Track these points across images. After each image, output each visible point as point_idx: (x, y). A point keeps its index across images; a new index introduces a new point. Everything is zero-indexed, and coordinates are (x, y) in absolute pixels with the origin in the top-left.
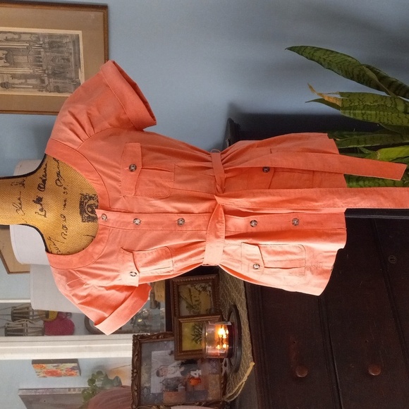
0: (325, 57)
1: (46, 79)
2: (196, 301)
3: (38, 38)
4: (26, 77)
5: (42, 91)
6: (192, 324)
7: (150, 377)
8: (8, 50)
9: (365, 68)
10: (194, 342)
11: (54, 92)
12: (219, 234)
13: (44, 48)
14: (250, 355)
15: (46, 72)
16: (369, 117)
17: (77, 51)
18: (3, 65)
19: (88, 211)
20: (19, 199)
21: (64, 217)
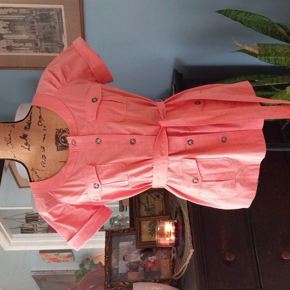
0: (245, 18)
1: (39, 42)
2: (152, 205)
3: (32, 11)
4: (24, 41)
5: (37, 52)
7: (118, 261)
8: (11, 21)
9: (276, 26)
10: (150, 236)
11: (45, 52)
12: (163, 152)
13: (37, 19)
14: (190, 244)
15: (39, 37)
16: (280, 61)
17: (60, 21)
18: (7, 32)
19: (61, 141)
20: (10, 135)
21: (44, 148)
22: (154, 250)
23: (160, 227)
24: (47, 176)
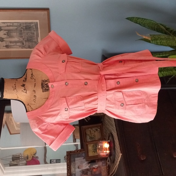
0: (142, 21)
1: (25, 43)
2: (93, 135)
3: (21, 25)
4: (16, 42)
5: (23, 48)
6: (92, 145)
7: (75, 169)
8: (8, 30)
9: (159, 25)
10: (94, 153)
11: (28, 48)
12: (103, 89)
13: (23, 29)
15: (25, 39)
17: (37, 29)
18: (6, 37)
19: (45, 86)
20: (15, 85)
21: (35, 91)
22: (97, 161)
23: (100, 146)
24: (37, 107)
